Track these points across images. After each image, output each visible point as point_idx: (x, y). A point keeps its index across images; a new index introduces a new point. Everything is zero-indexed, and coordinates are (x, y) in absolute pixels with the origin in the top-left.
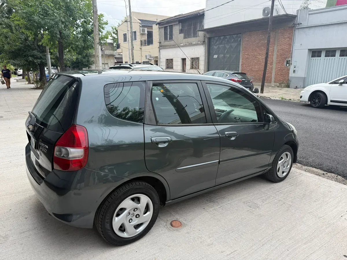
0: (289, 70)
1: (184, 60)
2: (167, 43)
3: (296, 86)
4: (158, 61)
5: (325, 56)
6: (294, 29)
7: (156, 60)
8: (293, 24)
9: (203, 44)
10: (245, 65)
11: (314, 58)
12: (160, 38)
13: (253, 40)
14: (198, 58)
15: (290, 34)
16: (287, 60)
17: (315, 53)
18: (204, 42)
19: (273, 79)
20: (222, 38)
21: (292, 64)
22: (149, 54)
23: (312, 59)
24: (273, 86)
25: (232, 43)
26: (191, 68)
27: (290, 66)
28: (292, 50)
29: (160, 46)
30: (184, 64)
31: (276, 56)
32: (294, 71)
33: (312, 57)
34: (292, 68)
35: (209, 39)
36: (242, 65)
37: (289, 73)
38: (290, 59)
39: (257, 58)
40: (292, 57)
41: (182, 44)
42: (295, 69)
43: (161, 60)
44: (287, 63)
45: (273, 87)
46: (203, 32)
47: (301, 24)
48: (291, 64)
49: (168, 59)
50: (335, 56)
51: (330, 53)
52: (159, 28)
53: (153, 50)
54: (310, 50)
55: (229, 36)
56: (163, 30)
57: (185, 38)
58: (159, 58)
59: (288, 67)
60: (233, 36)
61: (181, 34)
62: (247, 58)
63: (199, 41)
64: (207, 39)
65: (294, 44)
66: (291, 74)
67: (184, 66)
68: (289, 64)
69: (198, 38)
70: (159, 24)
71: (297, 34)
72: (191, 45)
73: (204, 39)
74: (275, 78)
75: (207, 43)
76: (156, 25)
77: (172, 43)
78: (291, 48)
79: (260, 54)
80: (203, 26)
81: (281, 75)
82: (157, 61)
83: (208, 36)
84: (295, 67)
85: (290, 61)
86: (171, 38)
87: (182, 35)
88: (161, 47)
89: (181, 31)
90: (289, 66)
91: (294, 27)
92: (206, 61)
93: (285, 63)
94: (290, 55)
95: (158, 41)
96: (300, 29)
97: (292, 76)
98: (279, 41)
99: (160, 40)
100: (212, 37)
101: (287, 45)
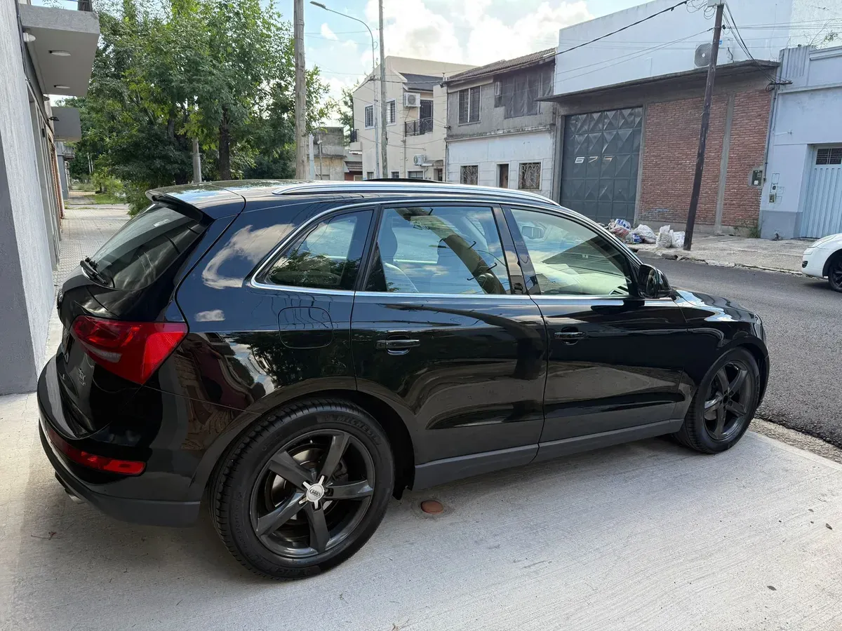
0: (758, 194)
1: (503, 168)
2: (465, 129)
3: (777, 235)
4: (444, 172)
6: (773, 94)
7: (439, 168)
8: (771, 84)
9: (549, 131)
10: (652, 181)
11: (824, 167)
12: (450, 117)
13: (672, 121)
14: (538, 163)
15: (762, 107)
16: (754, 169)
17: (826, 154)
18: (553, 125)
19: (718, 218)
20: (596, 116)
21: (767, 180)
22: (423, 153)
23: (819, 170)
24: (719, 232)
25: (620, 128)
26: (519, 187)
27: (762, 185)
28: (766, 146)
29: (448, 136)
30: (504, 176)
31: (727, 160)
32: (772, 198)
33: (818, 163)
34: (766, 190)
35: (566, 118)
36: (643, 181)
37: (758, 202)
38: (762, 168)
39: (681, 164)
40: (766, 163)
41: (501, 132)
42: (774, 192)
43: (451, 168)
44: (755, 178)
45: (718, 235)
46: (550, 103)
47: (790, 83)
48: (765, 179)
49: (465, 167)
52: (448, 93)
53: (431, 145)
54: (812, 146)
55: (614, 112)
56: (456, 99)
57: (507, 116)
58: (444, 164)
59: (758, 187)
60: (623, 111)
61: (498, 108)
62: (656, 165)
63: (541, 124)
64: (560, 120)
65: (772, 132)
66: (765, 205)
67: (504, 183)
68: (759, 180)
69: (538, 116)
70: (448, 84)
71: (779, 105)
72: (520, 132)
73: (554, 119)
74: (724, 214)
75: (560, 127)
76: (442, 86)
77: (476, 128)
78: (764, 142)
79: (689, 155)
80: (551, 90)
81: (739, 206)
82: (441, 170)
83: (563, 111)
84: (774, 188)
85: (761, 172)
86: (475, 118)
87: (501, 110)
88: (452, 137)
89: (499, 102)
90: (760, 184)
91: (773, 91)
92: (557, 170)
93: (750, 178)
94: (761, 159)
95: (445, 124)
96: (787, 96)
97: (767, 209)
98: (736, 124)
99: (448, 121)
100: (572, 115)
101: (755, 135)
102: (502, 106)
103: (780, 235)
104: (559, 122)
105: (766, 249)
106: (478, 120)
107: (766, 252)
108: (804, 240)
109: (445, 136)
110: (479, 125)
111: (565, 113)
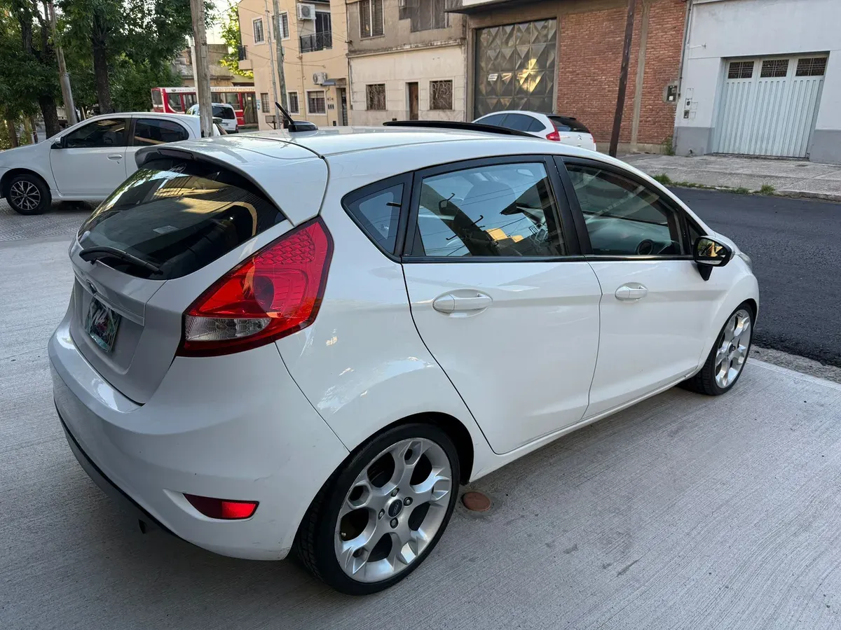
0: (673, 110)
1: (413, 87)
2: (367, 43)
3: (691, 151)
4: (347, 91)
5: (762, 76)
6: (688, 5)
7: (343, 87)
9: (460, 45)
10: (568, 98)
12: (351, 30)
13: (587, 34)
14: (449, 81)
15: (677, 19)
16: (669, 85)
17: (738, 67)
18: (464, 39)
19: (635, 135)
20: (508, 29)
21: (682, 95)
22: (325, 71)
23: (730, 84)
24: (635, 150)
25: (533, 42)
26: (431, 109)
27: (677, 101)
28: (681, 61)
29: (350, 51)
30: (414, 96)
31: (642, 75)
32: (686, 113)
33: (730, 77)
34: (681, 107)
35: (477, 31)
36: (559, 98)
37: (673, 119)
38: (676, 83)
39: (596, 80)
40: (681, 78)
41: (407, 47)
42: (688, 108)
43: (355, 87)
44: (670, 94)
45: (634, 153)
46: (459, 16)
48: (679, 95)
49: (371, 86)
50: (785, 76)
51: (775, 66)
52: (346, 4)
53: (331, 61)
54: (725, 59)
55: (527, 25)
56: (356, 11)
57: (414, 29)
58: (348, 83)
59: (673, 103)
60: (536, 23)
61: (403, 21)
62: (572, 81)
63: (450, 38)
64: (471, 34)
65: (687, 45)
66: (679, 121)
67: (415, 103)
68: (674, 95)
69: (446, 30)
71: (694, 18)
72: (429, 46)
73: (464, 32)
74: (639, 131)
75: (470, 43)
77: (380, 41)
78: (679, 56)
79: (604, 70)
80: (459, 0)
81: (655, 123)
82: (344, 89)
83: (473, 24)
84: (688, 103)
85: (676, 87)
86: (378, 32)
87: (407, 23)
88: (354, 52)
89: (404, 13)
90: (674, 99)
91: (689, 2)
92: (470, 89)
93: (665, 94)
94: (676, 73)
95: (346, 39)
96: (702, 7)
97: (681, 125)
98: (651, 38)
99: (349, 35)
100: (484, 28)
101: (670, 48)
102: (407, 18)
103: (693, 151)
104: (469, 36)
105: (683, 166)
106: (382, 34)
107: (685, 169)
108: (716, 156)
109: (347, 52)
110: (382, 39)
111: (476, 26)
